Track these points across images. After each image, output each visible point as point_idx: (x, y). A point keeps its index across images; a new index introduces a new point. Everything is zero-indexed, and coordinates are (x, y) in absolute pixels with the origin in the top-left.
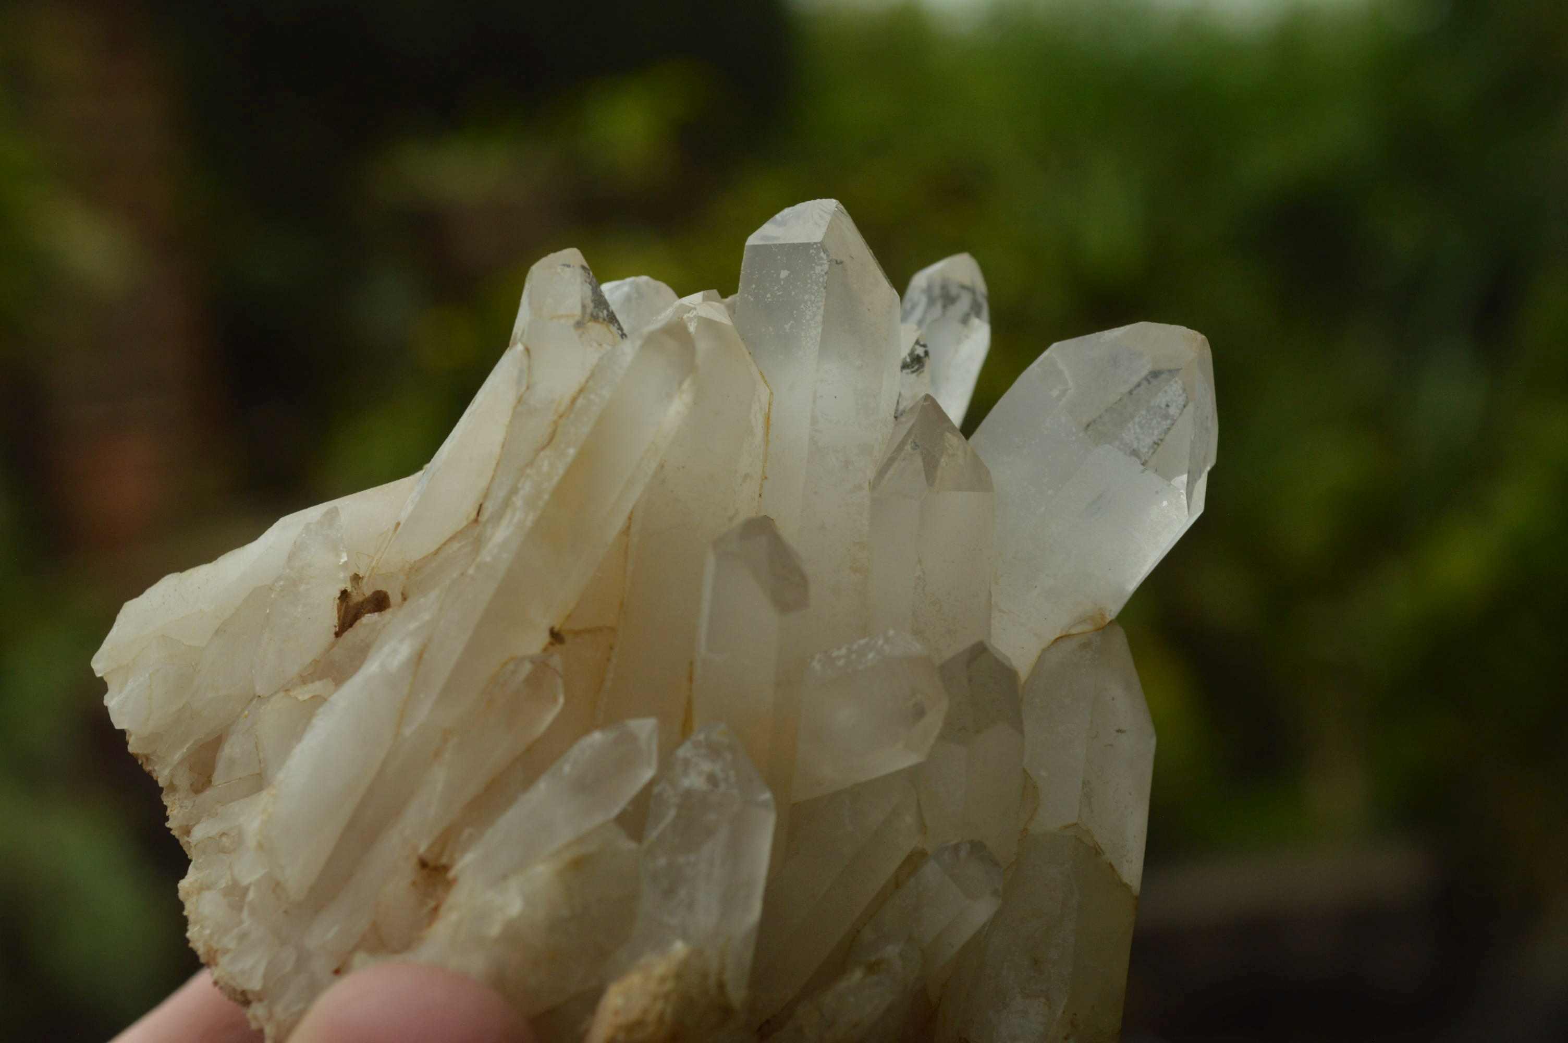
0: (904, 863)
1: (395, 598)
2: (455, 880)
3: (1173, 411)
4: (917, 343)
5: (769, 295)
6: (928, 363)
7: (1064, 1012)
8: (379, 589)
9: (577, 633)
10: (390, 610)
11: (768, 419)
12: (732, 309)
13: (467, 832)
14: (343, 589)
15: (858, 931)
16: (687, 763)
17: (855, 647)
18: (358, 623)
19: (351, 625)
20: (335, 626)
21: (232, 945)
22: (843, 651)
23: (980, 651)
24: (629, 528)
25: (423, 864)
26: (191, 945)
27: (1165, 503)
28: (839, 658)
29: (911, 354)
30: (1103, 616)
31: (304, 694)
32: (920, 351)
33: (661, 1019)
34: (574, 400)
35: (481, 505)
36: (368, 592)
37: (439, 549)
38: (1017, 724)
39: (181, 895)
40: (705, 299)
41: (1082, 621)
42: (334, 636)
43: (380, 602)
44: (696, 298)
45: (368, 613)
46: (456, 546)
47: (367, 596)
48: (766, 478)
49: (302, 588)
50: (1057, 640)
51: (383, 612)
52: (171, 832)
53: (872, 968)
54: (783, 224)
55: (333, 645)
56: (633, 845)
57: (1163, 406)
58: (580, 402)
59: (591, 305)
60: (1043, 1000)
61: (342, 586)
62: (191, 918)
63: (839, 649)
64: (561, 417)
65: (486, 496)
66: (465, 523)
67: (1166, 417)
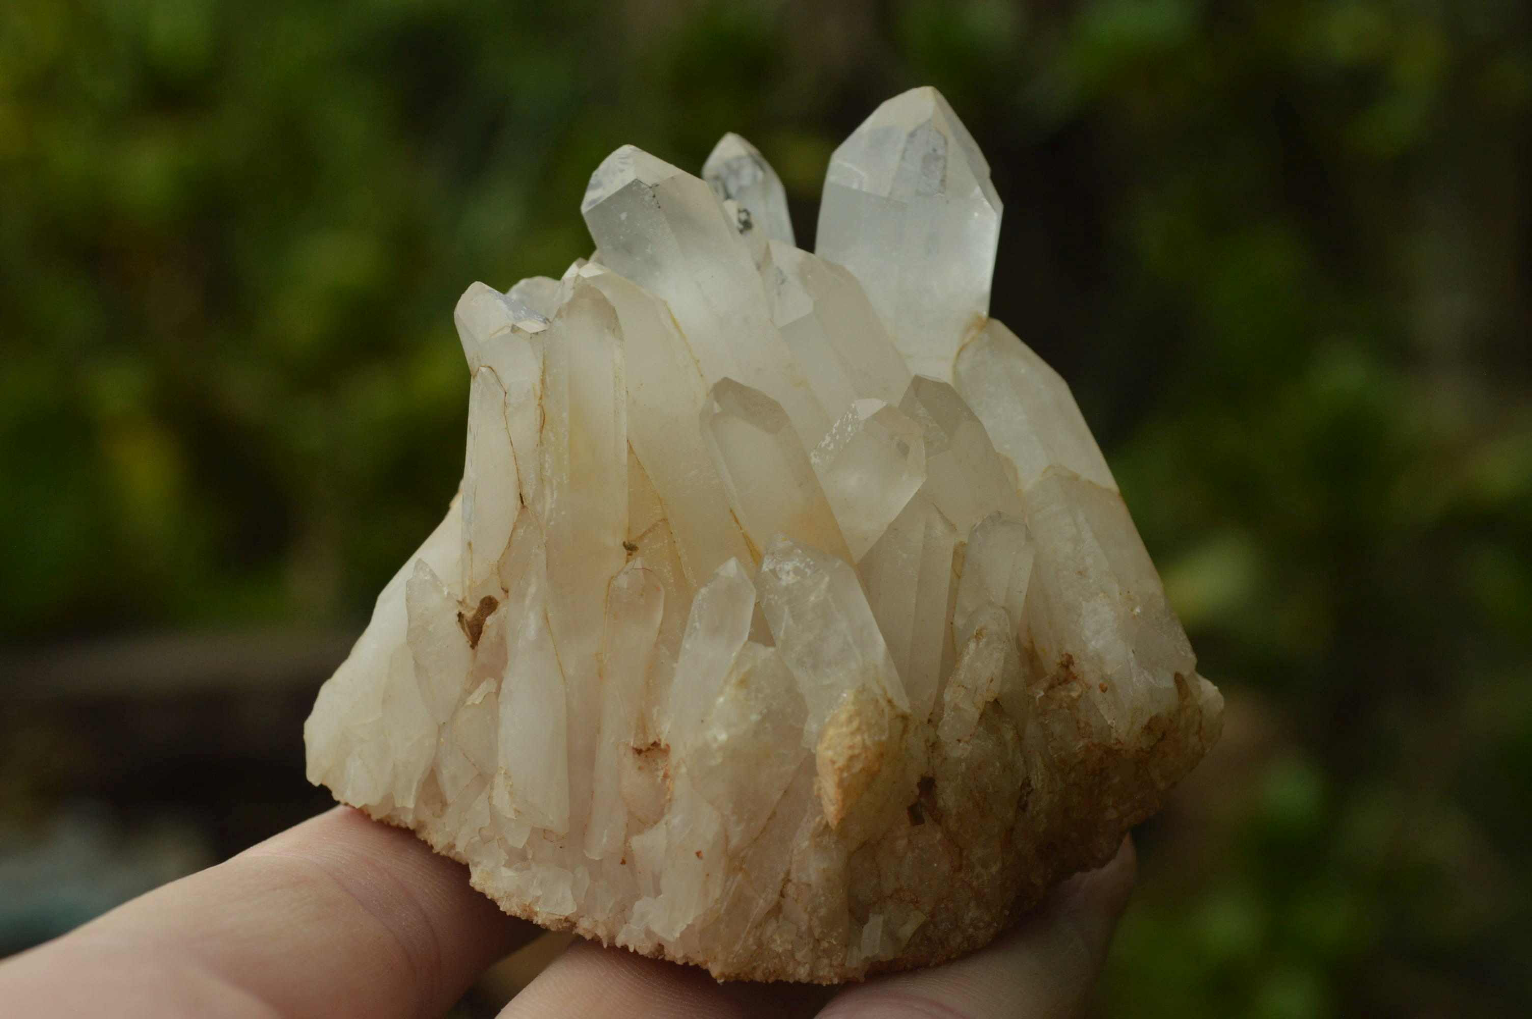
0: (954, 559)
1: (498, 595)
2: (668, 745)
3: (940, 152)
4: (740, 211)
5: (622, 237)
6: (753, 220)
7: (1120, 594)
8: (482, 597)
9: (642, 537)
10: (500, 606)
11: (674, 321)
12: (600, 262)
13: (655, 711)
14: (458, 613)
15: (952, 623)
16: (773, 571)
17: (834, 431)
18: (484, 628)
19: (480, 633)
20: (468, 642)
21: (539, 893)
22: (828, 439)
23: (918, 383)
24: (631, 447)
25: (639, 752)
26: (508, 914)
27: (976, 214)
28: (828, 445)
29: (740, 221)
30: (979, 318)
31: (477, 698)
32: (743, 217)
33: (865, 747)
34: (543, 381)
35: (520, 494)
36: (476, 605)
37: (509, 543)
38: (972, 417)
39: (478, 888)
40: (580, 266)
41: (968, 329)
42: (471, 649)
43: (489, 605)
44: (573, 271)
45: (487, 617)
46: (521, 532)
47: (477, 608)
48: (698, 361)
49: (431, 628)
50: (959, 354)
51: (497, 610)
52: (441, 854)
53: (978, 636)
54: (599, 185)
55: (475, 656)
56: (771, 649)
57: (931, 152)
58: (548, 380)
59: (511, 313)
60: (1101, 595)
61: (457, 612)
62: (496, 896)
63: (824, 440)
64: (541, 398)
65: (520, 484)
66: (517, 513)
67: (937, 159)
